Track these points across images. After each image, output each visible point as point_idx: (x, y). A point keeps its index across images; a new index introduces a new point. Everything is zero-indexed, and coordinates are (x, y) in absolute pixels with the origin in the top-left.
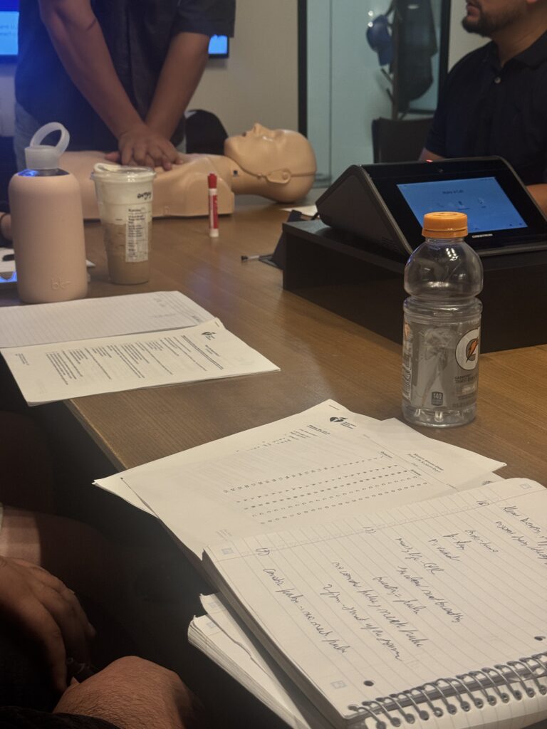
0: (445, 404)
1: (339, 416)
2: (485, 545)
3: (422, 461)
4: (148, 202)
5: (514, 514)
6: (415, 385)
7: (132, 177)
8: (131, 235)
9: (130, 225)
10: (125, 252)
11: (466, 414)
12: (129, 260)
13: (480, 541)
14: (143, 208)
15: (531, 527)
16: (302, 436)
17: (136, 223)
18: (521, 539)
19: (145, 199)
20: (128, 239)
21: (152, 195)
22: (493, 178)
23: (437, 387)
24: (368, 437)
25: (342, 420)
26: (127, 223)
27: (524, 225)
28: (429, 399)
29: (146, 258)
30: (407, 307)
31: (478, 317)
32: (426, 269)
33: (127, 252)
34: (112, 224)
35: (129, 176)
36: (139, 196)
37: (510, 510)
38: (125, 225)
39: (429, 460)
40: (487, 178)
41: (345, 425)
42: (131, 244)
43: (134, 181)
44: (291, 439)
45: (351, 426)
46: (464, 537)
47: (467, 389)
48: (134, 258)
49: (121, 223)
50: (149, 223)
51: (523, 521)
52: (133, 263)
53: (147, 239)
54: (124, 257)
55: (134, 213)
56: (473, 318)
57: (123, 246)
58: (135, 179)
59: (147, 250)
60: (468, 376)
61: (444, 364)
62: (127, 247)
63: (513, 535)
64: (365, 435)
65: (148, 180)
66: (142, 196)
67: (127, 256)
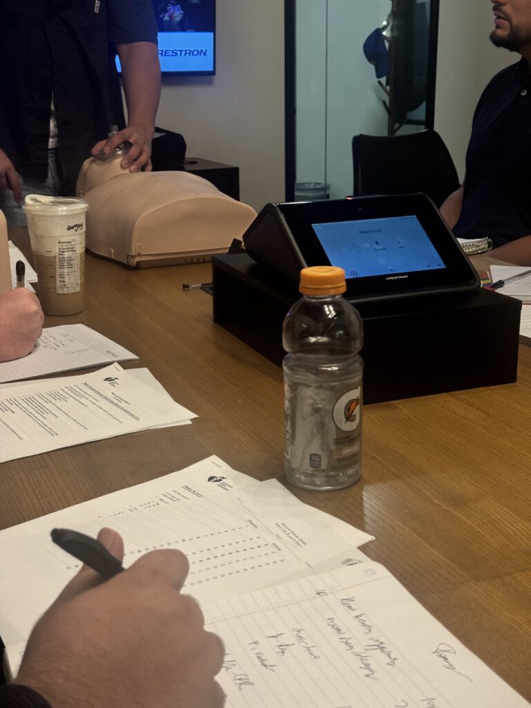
0: (324, 466)
1: (219, 475)
2: (308, 648)
3: (288, 532)
4: (80, 234)
5: (350, 607)
6: (294, 445)
7: (63, 210)
8: (62, 267)
9: (60, 256)
10: (55, 283)
11: (351, 476)
12: (60, 291)
13: (304, 644)
14: (74, 240)
15: (364, 625)
16: (172, 498)
17: (66, 255)
18: (349, 641)
19: (76, 231)
20: (58, 271)
21: (84, 226)
22: (415, 216)
23: (315, 448)
24: (241, 502)
25: (220, 480)
26: (57, 255)
27: (443, 266)
28: (307, 460)
29: (78, 289)
30: (286, 365)
31: (359, 375)
32: (303, 325)
33: (58, 284)
34: (42, 257)
35: (59, 209)
36: (69, 228)
37: (347, 603)
38: (55, 257)
39: (295, 532)
40: (409, 217)
41: (222, 486)
42: (62, 276)
43: (64, 213)
44: (160, 502)
45: (227, 487)
46: (289, 638)
47: (347, 451)
48: (66, 289)
49: (52, 255)
50: (81, 254)
51: (357, 617)
52: (64, 295)
53: (79, 270)
54: (55, 289)
55: (64, 244)
56: (353, 378)
57: (54, 277)
58: (66, 211)
59: (79, 282)
60: (348, 437)
61: (322, 426)
62: (58, 279)
63: (342, 636)
64: (238, 499)
65: (80, 211)
66: (73, 228)
67: (57, 288)
